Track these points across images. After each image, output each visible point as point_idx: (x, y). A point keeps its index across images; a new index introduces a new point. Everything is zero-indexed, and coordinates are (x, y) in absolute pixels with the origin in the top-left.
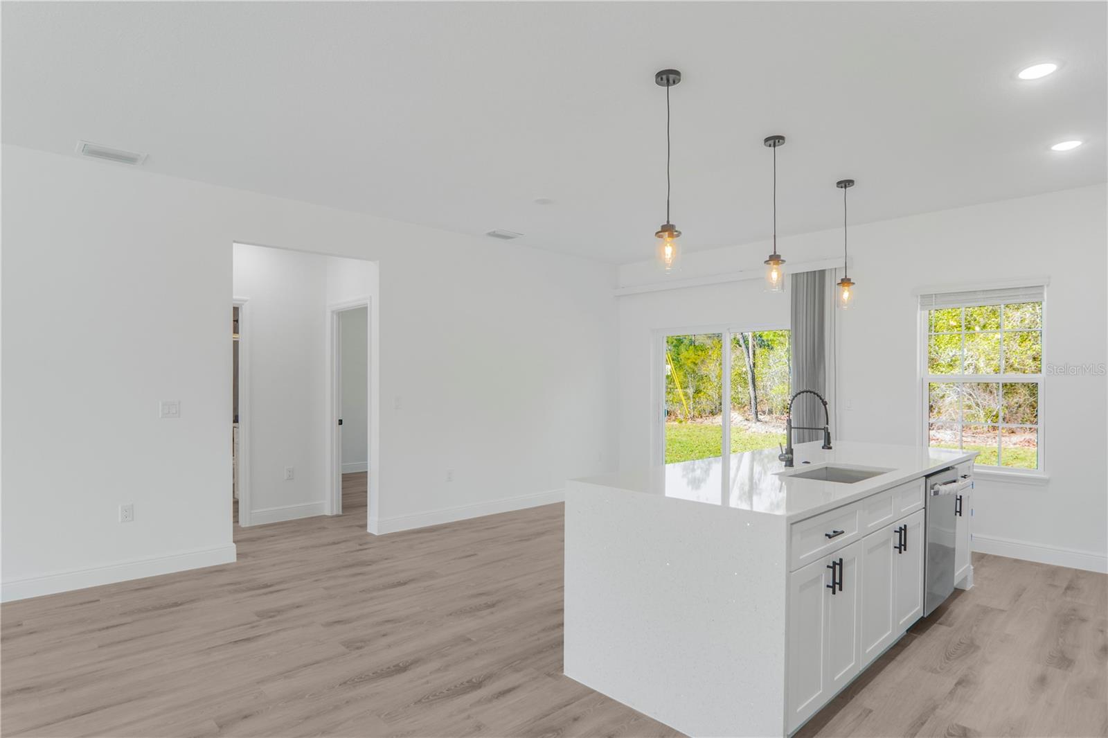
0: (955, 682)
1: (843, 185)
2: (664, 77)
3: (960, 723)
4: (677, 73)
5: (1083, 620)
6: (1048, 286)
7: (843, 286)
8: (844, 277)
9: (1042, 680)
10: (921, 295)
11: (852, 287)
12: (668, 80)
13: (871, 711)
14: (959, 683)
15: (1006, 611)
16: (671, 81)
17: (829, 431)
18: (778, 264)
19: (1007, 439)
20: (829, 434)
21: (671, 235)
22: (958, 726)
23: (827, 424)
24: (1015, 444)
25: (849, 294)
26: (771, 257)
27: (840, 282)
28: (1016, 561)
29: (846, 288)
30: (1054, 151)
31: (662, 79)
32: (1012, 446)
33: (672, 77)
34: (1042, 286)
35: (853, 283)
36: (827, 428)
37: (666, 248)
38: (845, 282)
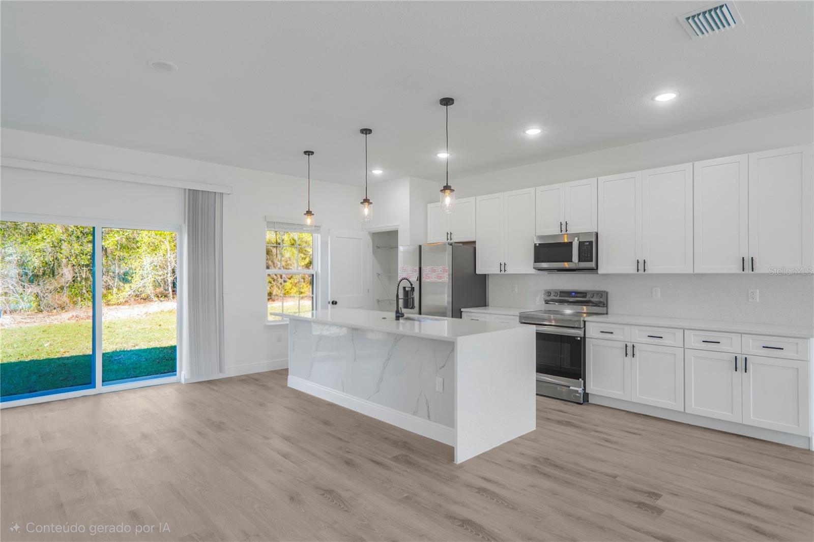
1: (308, 153)
10: (268, 222)
38: (309, 213)
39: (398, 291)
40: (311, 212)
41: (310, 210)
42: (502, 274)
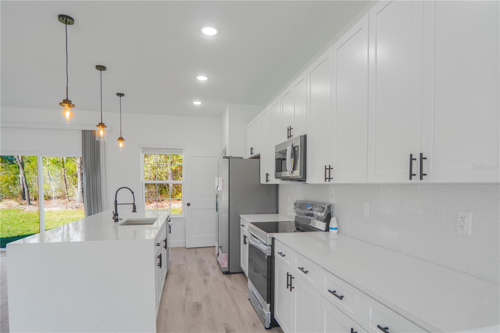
0: (185, 290)
1: (119, 95)
2: (65, 18)
3: (194, 302)
4: (72, 19)
5: (205, 261)
6: (185, 149)
7: (120, 141)
8: (120, 137)
9: (205, 281)
10: (142, 148)
11: (124, 141)
12: (66, 21)
13: (168, 310)
14: (186, 290)
15: (184, 264)
16: (68, 23)
17: (135, 204)
18: (103, 128)
19: (149, 205)
20: (135, 206)
21: (69, 106)
22: (194, 303)
23: (134, 201)
24: (152, 207)
25: (123, 145)
26: (100, 124)
27: (118, 139)
28: (177, 248)
29: (121, 142)
30: (194, 104)
31: (63, 19)
32: (151, 208)
34: (183, 149)
35: (125, 140)
36: (134, 203)
37: (66, 112)
38: (121, 139)
39: (116, 197)
40: (123, 138)
41: (122, 137)
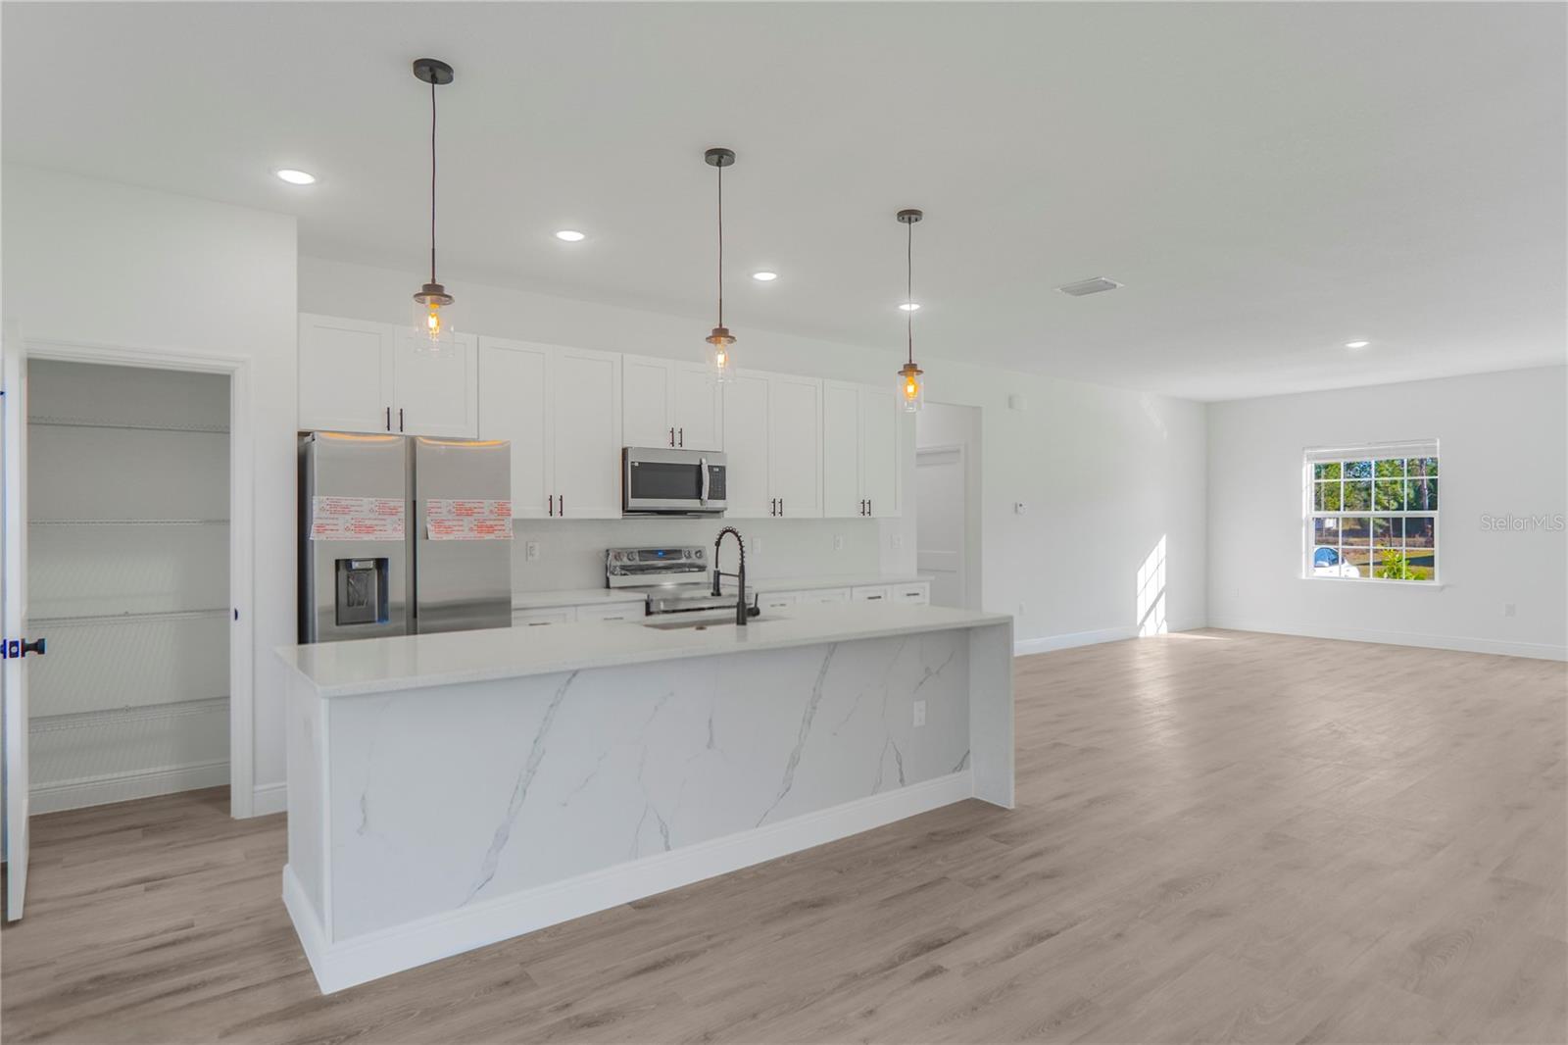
12: (910, 219)
33: (913, 217)
42: (554, 520)
